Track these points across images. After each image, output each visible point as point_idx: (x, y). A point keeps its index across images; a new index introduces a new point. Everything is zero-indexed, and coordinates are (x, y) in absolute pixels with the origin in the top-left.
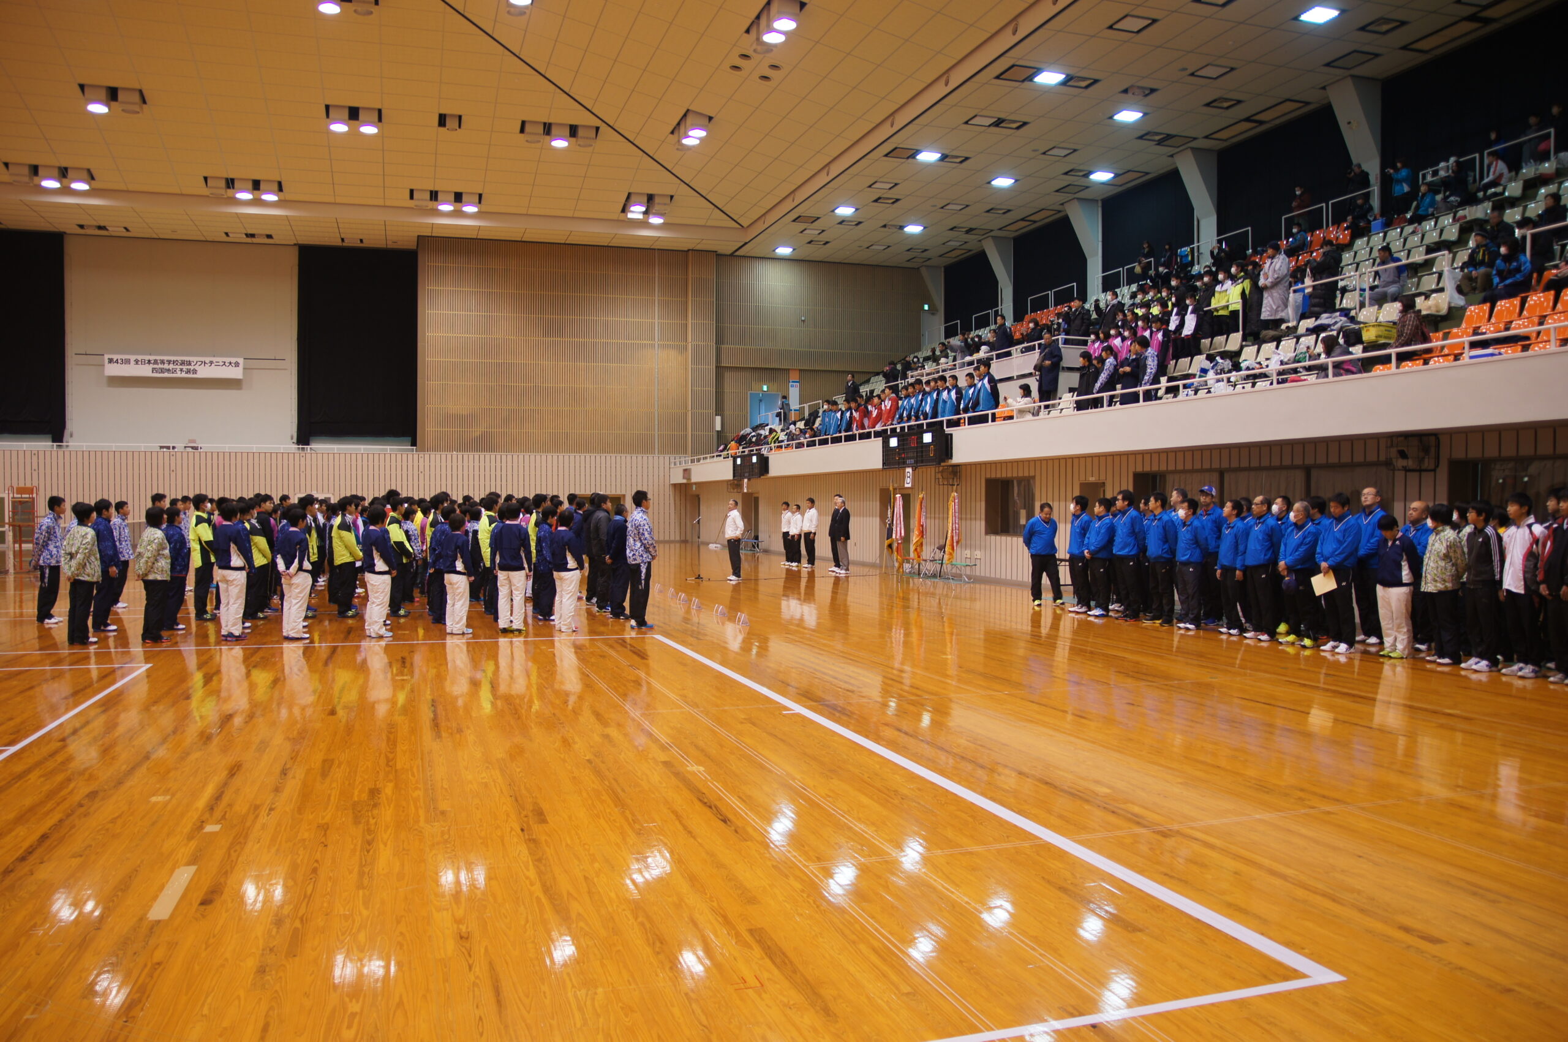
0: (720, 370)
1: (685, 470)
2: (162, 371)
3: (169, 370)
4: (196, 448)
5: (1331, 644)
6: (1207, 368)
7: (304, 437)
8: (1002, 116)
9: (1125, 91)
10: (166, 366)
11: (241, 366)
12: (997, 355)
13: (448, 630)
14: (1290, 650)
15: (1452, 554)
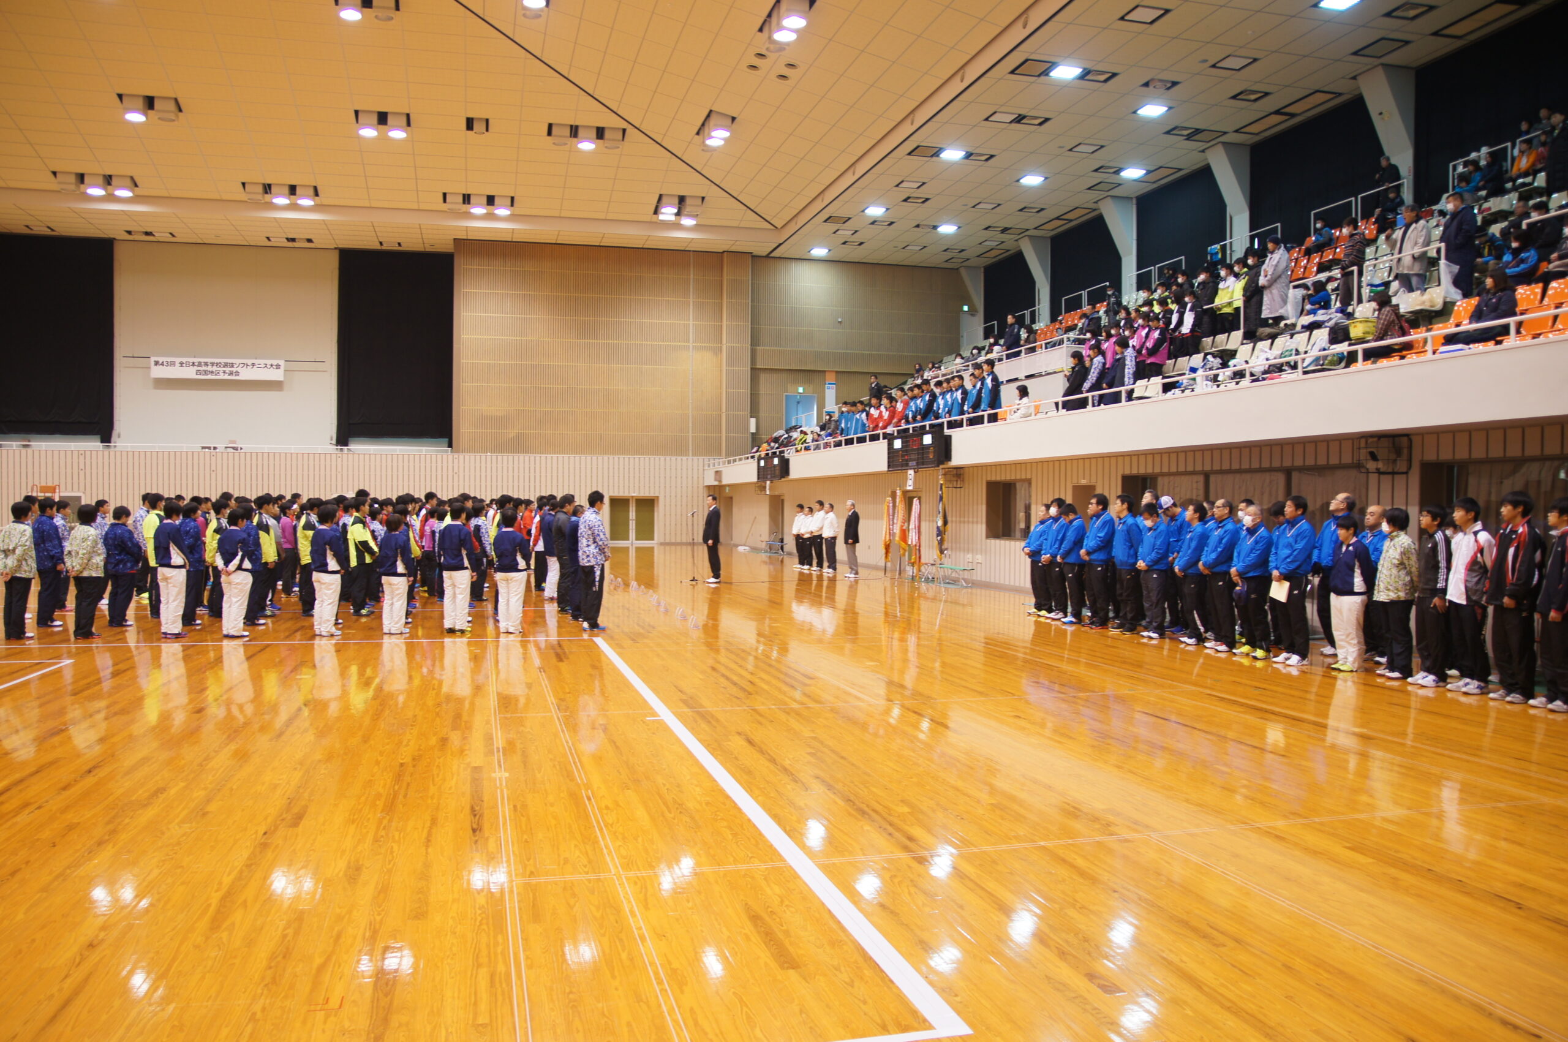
0: (755, 372)
1: (717, 472)
2: (206, 373)
3: (212, 372)
4: (235, 449)
5: (1284, 655)
6: (1196, 367)
7: (343, 439)
8: (1023, 112)
9: (1146, 84)
10: (210, 368)
11: (282, 368)
12: (1007, 355)
13: (386, 630)
14: (1246, 662)
15: (1406, 562)
